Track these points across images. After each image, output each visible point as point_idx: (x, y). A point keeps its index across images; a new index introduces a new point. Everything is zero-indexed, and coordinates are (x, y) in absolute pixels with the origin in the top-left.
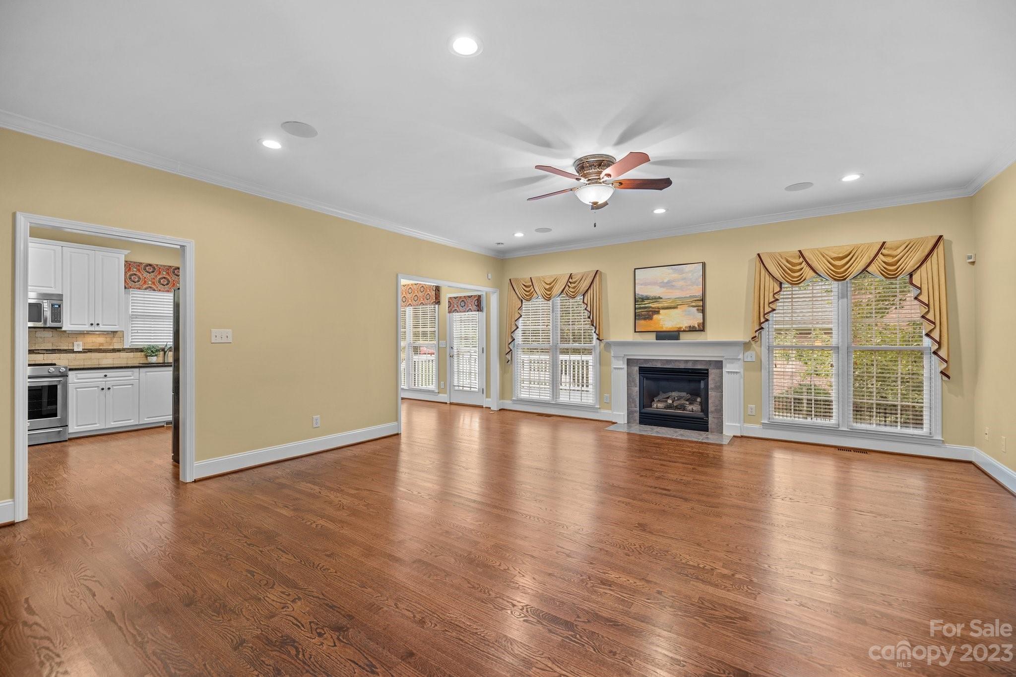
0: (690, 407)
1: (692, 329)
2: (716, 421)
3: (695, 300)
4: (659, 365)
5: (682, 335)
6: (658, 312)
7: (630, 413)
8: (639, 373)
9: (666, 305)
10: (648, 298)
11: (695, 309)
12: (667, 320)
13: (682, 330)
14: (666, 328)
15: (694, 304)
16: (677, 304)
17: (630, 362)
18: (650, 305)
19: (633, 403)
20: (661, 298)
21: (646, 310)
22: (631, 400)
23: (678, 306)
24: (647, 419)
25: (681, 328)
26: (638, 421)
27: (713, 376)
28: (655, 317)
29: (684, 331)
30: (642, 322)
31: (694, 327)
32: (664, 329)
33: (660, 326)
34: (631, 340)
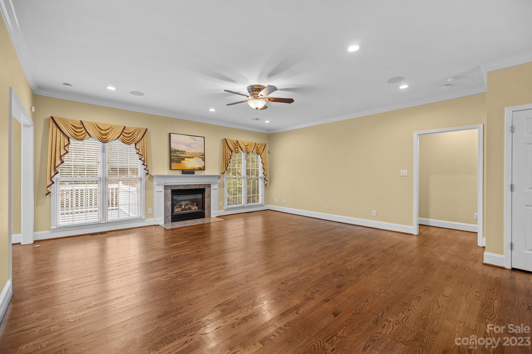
0: (193, 208)
1: (200, 169)
2: (208, 212)
3: (201, 155)
4: (182, 188)
5: (196, 172)
6: (184, 159)
7: (166, 217)
8: (171, 193)
9: (188, 156)
10: (178, 151)
11: (201, 159)
12: (189, 164)
13: (196, 169)
14: (188, 168)
15: (200, 157)
16: (194, 156)
17: (166, 187)
18: (180, 155)
19: (168, 211)
20: (185, 152)
21: (177, 157)
22: (167, 210)
23: (194, 157)
24: (176, 218)
25: (195, 168)
26: (171, 221)
27: (207, 191)
28: (182, 161)
29: (197, 170)
30: (175, 164)
31: (201, 168)
32: (187, 169)
33: (185, 166)
34: (167, 174)
